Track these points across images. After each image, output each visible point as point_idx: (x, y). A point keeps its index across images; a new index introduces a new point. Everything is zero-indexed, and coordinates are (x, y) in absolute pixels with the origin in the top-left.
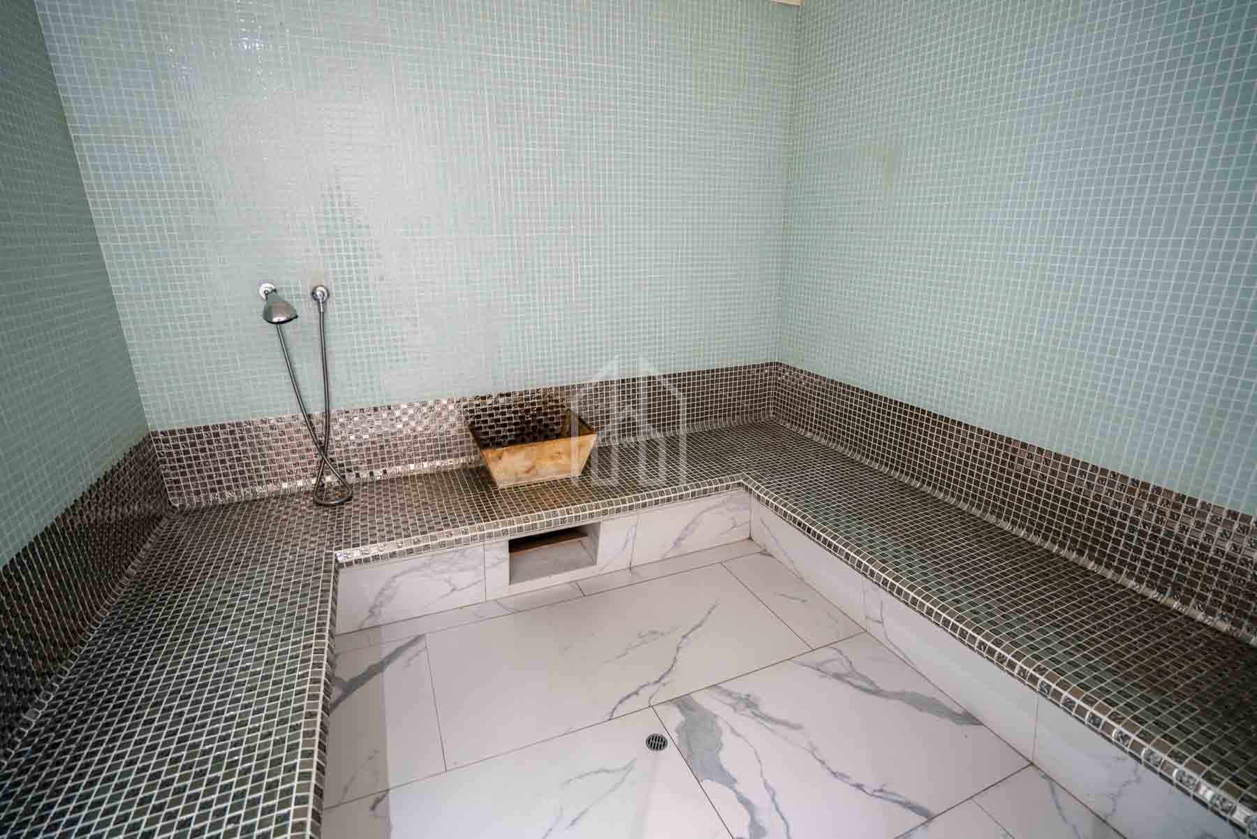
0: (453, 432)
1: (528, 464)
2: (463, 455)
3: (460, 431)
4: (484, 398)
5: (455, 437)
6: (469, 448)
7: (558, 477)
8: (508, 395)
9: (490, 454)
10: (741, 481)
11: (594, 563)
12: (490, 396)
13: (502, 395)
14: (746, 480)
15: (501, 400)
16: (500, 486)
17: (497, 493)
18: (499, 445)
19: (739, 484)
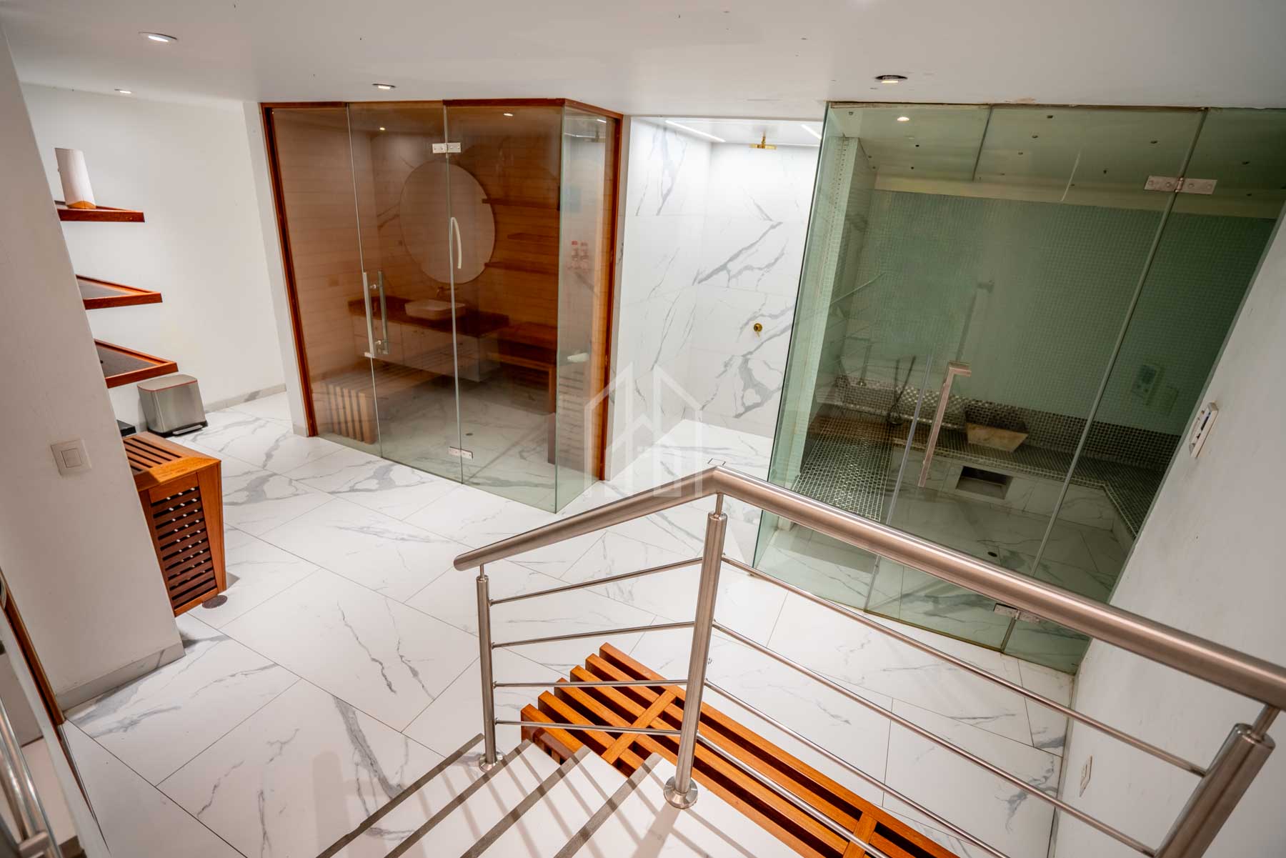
0: (956, 412)
1: (987, 437)
2: (957, 424)
3: (960, 412)
4: (977, 401)
5: (956, 414)
6: (960, 422)
7: (1000, 449)
8: (991, 403)
9: (970, 425)
10: (1104, 485)
11: (1003, 499)
12: (981, 401)
13: (987, 403)
14: (1107, 485)
15: (987, 405)
16: (969, 442)
17: (966, 444)
18: (975, 422)
19: (1102, 487)
